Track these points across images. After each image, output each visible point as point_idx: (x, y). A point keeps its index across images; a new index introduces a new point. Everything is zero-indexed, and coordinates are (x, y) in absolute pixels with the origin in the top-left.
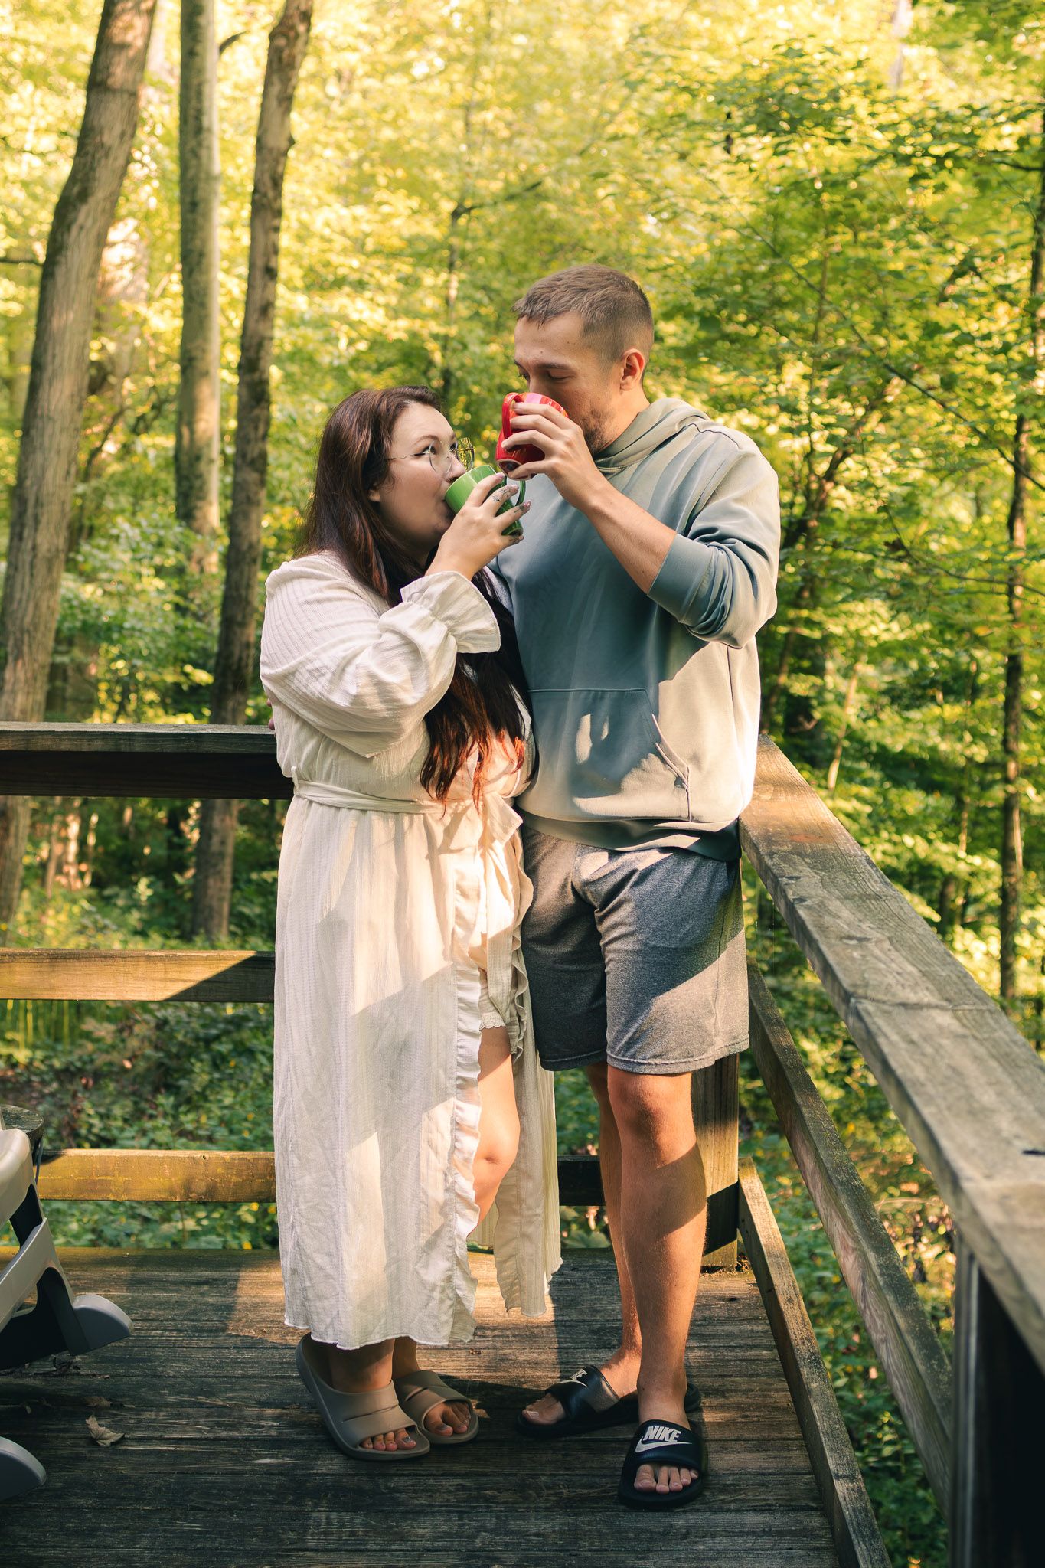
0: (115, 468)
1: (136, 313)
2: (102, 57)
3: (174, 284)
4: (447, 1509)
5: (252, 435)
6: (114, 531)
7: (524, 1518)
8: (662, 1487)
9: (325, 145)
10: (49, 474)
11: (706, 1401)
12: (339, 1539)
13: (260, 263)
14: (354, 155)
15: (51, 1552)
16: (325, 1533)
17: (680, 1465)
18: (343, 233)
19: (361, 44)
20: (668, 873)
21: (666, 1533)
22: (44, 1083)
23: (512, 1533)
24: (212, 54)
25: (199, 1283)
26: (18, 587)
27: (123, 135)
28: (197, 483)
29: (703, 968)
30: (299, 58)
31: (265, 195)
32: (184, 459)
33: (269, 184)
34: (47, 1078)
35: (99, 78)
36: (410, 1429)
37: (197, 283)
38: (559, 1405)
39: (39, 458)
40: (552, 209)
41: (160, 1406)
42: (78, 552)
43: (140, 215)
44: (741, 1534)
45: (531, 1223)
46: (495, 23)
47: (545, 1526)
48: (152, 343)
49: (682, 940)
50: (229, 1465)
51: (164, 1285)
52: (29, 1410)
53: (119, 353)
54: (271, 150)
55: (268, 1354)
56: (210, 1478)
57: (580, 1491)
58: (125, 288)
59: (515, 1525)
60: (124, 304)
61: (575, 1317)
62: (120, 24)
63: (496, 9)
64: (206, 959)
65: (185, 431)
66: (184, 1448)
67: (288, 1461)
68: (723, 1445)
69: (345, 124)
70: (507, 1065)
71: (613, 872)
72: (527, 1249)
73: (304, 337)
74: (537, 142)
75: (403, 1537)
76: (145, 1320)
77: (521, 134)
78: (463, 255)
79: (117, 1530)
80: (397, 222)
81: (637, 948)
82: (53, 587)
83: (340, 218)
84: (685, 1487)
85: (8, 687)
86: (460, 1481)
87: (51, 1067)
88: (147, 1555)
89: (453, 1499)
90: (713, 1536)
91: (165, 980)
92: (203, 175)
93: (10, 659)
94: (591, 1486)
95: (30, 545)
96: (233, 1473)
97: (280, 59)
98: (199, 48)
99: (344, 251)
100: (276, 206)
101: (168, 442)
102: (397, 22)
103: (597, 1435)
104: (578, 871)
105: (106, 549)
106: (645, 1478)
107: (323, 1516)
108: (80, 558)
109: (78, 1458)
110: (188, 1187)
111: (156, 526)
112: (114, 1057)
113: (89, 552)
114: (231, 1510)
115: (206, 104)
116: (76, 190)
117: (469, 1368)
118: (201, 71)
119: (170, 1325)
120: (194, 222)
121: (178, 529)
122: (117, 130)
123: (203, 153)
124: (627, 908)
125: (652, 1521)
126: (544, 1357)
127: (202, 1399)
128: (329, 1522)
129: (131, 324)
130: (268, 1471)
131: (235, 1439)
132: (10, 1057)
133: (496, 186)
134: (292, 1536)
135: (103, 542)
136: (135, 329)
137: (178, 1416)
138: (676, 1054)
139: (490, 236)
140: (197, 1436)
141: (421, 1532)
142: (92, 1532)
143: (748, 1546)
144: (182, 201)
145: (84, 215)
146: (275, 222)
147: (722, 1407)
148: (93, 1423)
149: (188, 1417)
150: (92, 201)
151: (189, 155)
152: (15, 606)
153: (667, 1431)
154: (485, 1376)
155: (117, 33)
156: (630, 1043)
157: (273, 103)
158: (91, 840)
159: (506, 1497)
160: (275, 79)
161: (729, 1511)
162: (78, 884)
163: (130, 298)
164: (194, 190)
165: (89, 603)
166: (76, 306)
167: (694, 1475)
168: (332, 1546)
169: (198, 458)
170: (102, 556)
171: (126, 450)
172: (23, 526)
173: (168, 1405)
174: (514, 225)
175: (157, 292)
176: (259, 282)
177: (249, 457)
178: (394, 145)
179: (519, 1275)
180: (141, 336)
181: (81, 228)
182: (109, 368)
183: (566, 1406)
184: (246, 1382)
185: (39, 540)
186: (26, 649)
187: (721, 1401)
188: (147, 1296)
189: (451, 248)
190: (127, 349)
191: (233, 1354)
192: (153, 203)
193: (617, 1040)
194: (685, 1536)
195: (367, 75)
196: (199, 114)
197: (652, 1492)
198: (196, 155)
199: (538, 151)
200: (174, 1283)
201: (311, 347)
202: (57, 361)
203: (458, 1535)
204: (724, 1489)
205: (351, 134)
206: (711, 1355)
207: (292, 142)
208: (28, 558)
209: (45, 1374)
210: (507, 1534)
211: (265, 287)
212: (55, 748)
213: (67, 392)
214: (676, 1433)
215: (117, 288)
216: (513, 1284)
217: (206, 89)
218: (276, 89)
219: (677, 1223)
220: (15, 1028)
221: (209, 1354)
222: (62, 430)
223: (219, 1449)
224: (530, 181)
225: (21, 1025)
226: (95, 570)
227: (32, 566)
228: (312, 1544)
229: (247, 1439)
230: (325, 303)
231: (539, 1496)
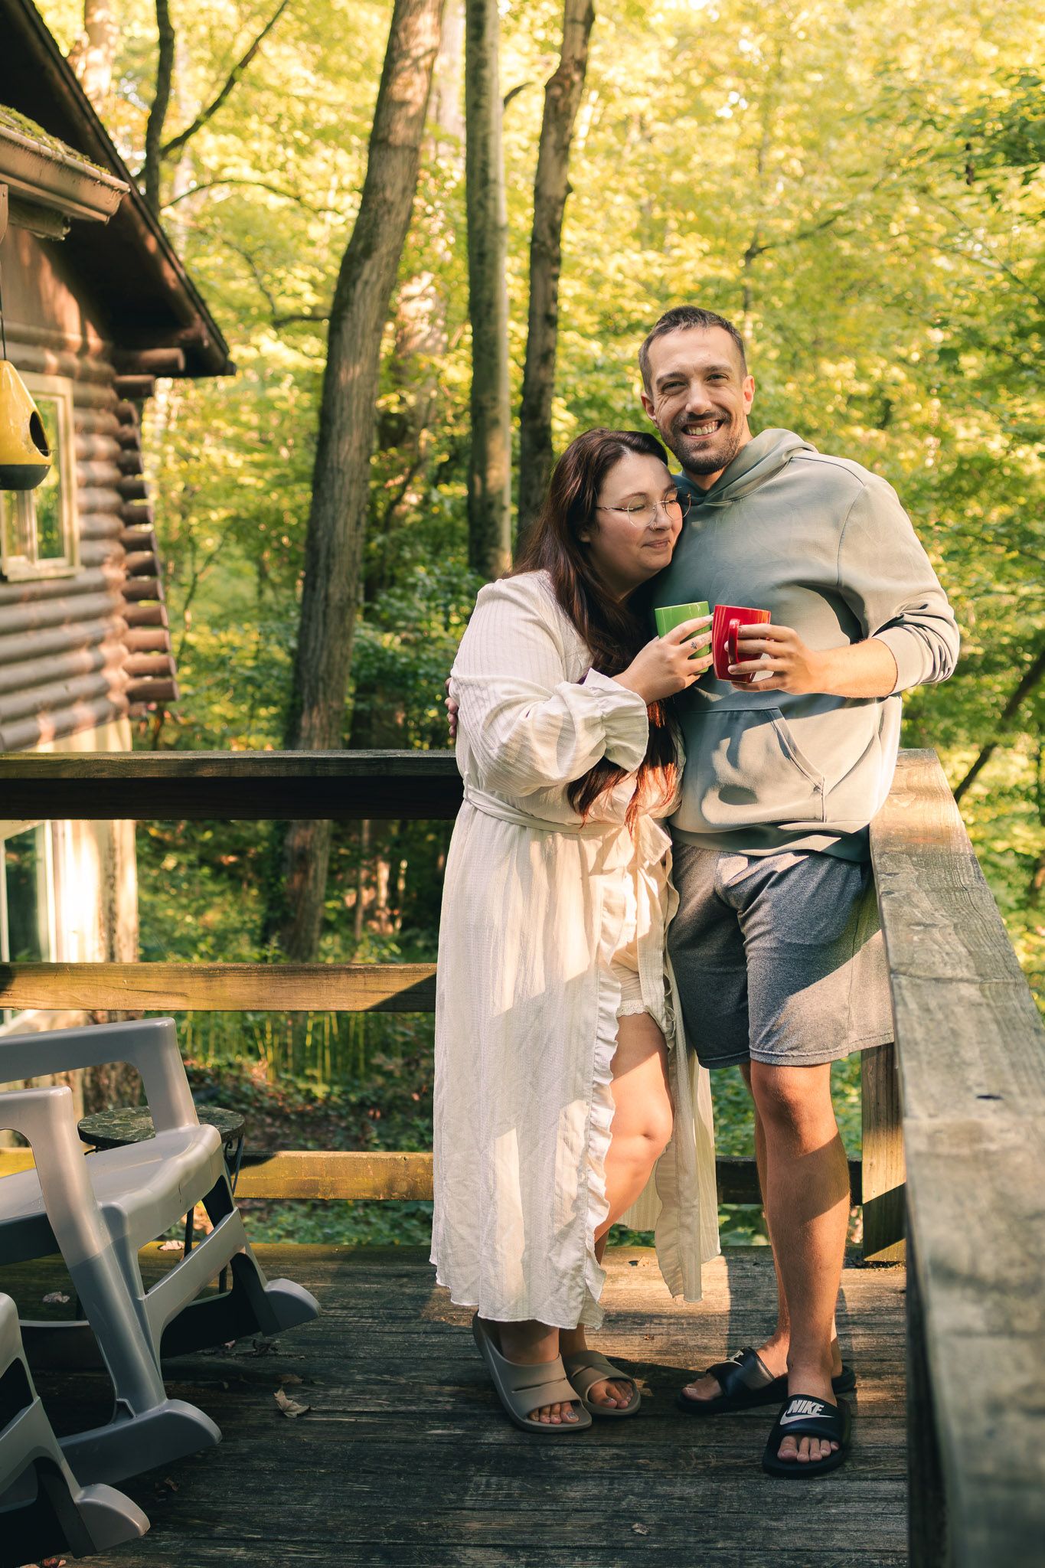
0: (414, 518)
1: (433, 366)
2: (383, 115)
3: (466, 334)
4: (600, 1475)
5: (535, 481)
6: (411, 580)
7: (671, 1484)
8: (803, 1456)
9: (616, 191)
10: (340, 524)
11: (860, 1383)
12: (496, 1500)
13: (540, 311)
14: (644, 201)
15: (230, 1508)
16: (484, 1495)
17: (821, 1437)
18: (636, 279)
19: (650, 87)
20: (804, 874)
21: (803, 1498)
22: (341, 1117)
23: (657, 1496)
24: (496, 107)
25: (400, 1276)
26: (312, 637)
27: (404, 190)
28: (490, 530)
29: (838, 965)
30: (574, 107)
31: (544, 244)
32: (477, 507)
33: (547, 232)
34: (344, 1112)
35: (381, 135)
36: (574, 1403)
37: (486, 333)
38: (716, 1384)
39: (329, 509)
40: (846, 247)
41: (346, 1384)
42: (375, 601)
43: (435, 268)
44: (874, 1500)
45: (689, 1214)
46: (786, 61)
47: (689, 1491)
48: (448, 393)
49: (816, 937)
50: (403, 1435)
51: (366, 1277)
52: (226, 1385)
53: (419, 406)
54: (549, 200)
55: (453, 1339)
56: (384, 1446)
57: (727, 1461)
58: (424, 341)
59: (661, 1489)
60: (421, 356)
61: (749, 1307)
62: (400, 81)
63: (785, 46)
64: (402, 971)
65: (477, 480)
66: (364, 1420)
67: (458, 1432)
68: (871, 1421)
69: (636, 170)
70: (656, 1060)
71: (752, 876)
72: (687, 1239)
73: (597, 383)
74: (828, 178)
75: (555, 1499)
76: (344, 1308)
77: (814, 171)
78: (758, 296)
79: (292, 1489)
80: (688, 265)
81: (774, 945)
82: (346, 635)
83: (632, 263)
84: (824, 1458)
85: (304, 734)
86: (615, 1451)
87: (348, 1101)
88: (317, 1511)
89: (606, 1466)
90: (847, 1501)
91: (366, 991)
92: (489, 227)
93: (306, 706)
94: (739, 1457)
95: (323, 594)
96: (406, 1442)
97: (556, 109)
98: (483, 101)
99: (637, 297)
100: (554, 253)
101: (461, 490)
102: (687, 65)
103: (753, 1412)
104: (719, 878)
105: (401, 598)
106: (788, 1448)
107: (484, 1480)
108: (377, 607)
109: (266, 1427)
110: (390, 1186)
111: (449, 574)
112: (402, 1090)
113: (389, 600)
114: (399, 1474)
115: (492, 155)
116: (360, 245)
117: (641, 1352)
118: (486, 123)
119: (367, 1313)
120: (482, 272)
121: (469, 577)
122: (399, 184)
123: (490, 205)
124: (766, 907)
125: (791, 1488)
126: (714, 1342)
127: (387, 1377)
128: (488, 1485)
129: (428, 375)
130: (439, 1441)
131: (413, 1413)
132: (309, 1091)
133: (787, 225)
134: (452, 1496)
135: (398, 591)
136: (432, 380)
137: (363, 1392)
138: (811, 1046)
139: (785, 274)
140: (378, 1409)
141: (572, 1494)
142: (269, 1491)
143: (878, 1510)
144: (470, 253)
145: (369, 271)
146: (555, 270)
147: (876, 1388)
148: (280, 1396)
149: (371, 1393)
150: (376, 256)
151: (476, 207)
152: (309, 655)
153: (810, 1404)
154: (656, 1359)
155: (397, 90)
156: (770, 1035)
157: (550, 153)
158: (401, 885)
159: (657, 1465)
160: (552, 129)
161: (866, 1479)
162: (390, 929)
163: (429, 352)
164: (482, 241)
165: (384, 651)
166: (362, 360)
167: (834, 1446)
168: (488, 1505)
169: (491, 506)
170: (398, 604)
171: (426, 501)
172: (315, 576)
173: (354, 1382)
174: (809, 264)
175: (453, 344)
176: (539, 330)
177: (533, 502)
178: (687, 190)
179: (681, 1264)
180: (437, 387)
181: (366, 283)
182: (410, 420)
183: (723, 1384)
184: (430, 1363)
185: (331, 590)
186: (321, 696)
187: (876, 1382)
188: (349, 1287)
189: (745, 289)
190: (426, 400)
191: (422, 1339)
192: (449, 255)
193: (757, 1034)
194: (820, 1501)
195: (657, 120)
196: (485, 166)
197: (793, 1461)
198: (482, 206)
199: (830, 189)
200: (376, 1276)
201: (603, 392)
202: (345, 414)
203: (606, 1498)
204: (865, 1460)
205: (642, 179)
206: (874, 1341)
207: (569, 189)
208: (321, 607)
209: (245, 1355)
210: (653, 1497)
211: (545, 335)
212: (255, 774)
213: (356, 444)
214: (819, 1407)
215: (416, 341)
216: (675, 1273)
217: (492, 142)
218: (552, 139)
219: (820, 1209)
220: (315, 1066)
221: (400, 1338)
222: (351, 482)
223: (396, 1421)
224: (824, 218)
225: (319, 1062)
226: (395, 618)
227: (325, 614)
228: (469, 1504)
229: (423, 1413)
230: (618, 348)
231: (689, 1464)
